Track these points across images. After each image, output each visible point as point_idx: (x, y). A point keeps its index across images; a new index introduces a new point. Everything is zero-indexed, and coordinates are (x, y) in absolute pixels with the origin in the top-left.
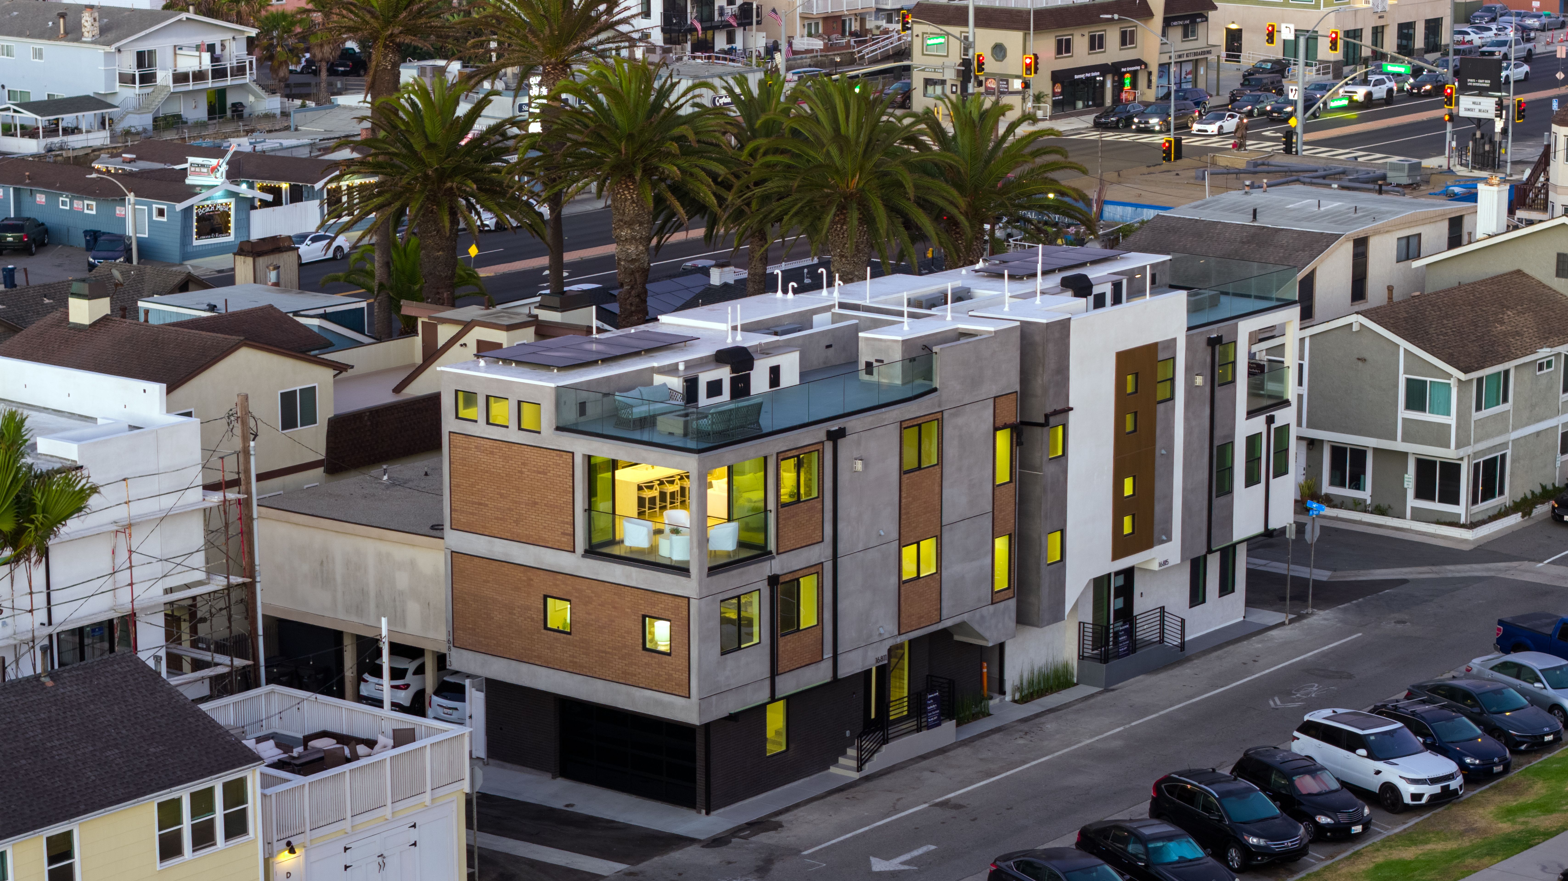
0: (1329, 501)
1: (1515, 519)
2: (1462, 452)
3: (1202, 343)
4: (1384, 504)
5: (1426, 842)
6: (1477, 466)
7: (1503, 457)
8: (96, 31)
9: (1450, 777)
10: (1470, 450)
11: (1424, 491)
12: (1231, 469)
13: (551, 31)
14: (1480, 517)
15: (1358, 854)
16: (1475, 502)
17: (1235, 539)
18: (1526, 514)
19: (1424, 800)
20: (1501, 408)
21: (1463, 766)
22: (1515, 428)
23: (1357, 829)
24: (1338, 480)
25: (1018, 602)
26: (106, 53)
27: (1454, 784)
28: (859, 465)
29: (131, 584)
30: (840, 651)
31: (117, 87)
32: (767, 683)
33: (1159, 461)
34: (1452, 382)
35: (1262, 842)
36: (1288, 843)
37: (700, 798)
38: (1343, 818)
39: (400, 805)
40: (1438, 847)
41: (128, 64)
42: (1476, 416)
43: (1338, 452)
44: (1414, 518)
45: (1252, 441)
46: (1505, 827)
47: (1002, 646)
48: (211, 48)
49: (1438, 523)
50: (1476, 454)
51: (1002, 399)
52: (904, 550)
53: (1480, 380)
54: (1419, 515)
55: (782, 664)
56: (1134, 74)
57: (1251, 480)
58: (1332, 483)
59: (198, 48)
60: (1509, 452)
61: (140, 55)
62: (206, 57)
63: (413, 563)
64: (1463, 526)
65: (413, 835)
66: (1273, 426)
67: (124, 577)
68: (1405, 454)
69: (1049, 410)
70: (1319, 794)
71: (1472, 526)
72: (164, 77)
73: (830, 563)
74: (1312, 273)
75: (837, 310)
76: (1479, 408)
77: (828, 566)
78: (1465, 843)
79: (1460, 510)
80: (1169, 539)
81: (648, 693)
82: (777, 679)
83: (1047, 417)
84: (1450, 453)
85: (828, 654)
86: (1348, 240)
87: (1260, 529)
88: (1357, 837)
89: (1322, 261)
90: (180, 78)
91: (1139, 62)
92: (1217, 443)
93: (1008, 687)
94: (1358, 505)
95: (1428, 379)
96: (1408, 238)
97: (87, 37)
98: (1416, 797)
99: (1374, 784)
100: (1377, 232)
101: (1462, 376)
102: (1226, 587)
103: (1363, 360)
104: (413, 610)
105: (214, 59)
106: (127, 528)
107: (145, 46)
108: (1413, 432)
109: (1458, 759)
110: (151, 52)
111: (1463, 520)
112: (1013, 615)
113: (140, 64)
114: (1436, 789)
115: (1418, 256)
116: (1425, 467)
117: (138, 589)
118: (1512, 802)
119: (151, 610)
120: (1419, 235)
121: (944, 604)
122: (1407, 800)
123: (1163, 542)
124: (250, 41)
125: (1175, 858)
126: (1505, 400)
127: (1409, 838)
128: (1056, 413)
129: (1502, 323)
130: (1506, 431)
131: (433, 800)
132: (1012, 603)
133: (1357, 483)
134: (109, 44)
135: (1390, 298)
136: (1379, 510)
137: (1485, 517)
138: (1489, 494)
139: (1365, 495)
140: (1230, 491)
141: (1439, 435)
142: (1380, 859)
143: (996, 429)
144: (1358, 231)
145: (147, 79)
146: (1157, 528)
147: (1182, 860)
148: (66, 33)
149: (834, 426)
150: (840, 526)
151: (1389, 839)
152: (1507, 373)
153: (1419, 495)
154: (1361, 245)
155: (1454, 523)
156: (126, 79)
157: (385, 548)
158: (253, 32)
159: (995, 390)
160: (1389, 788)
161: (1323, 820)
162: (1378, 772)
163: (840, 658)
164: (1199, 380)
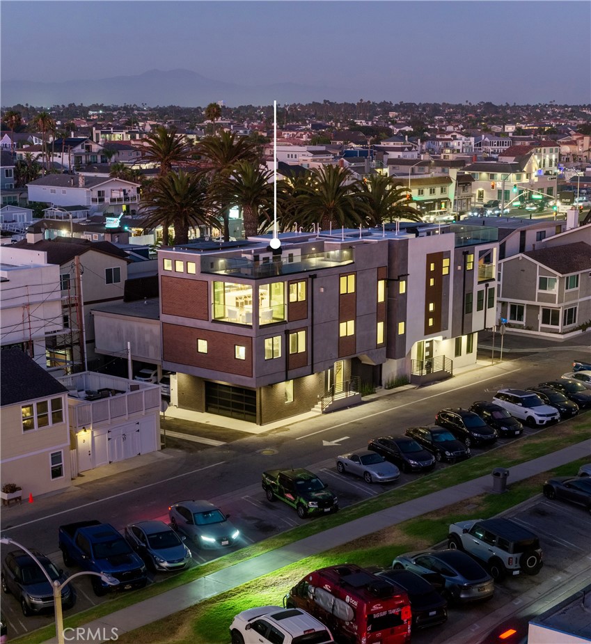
0: (509, 325)
1: (580, 332)
2: (560, 305)
3: (461, 254)
4: (530, 326)
5: (545, 437)
6: (566, 311)
7: (576, 308)
8: (84, 184)
9: (555, 414)
10: (563, 304)
11: (545, 321)
12: (472, 303)
13: (224, 156)
14: (566, 331)
15: (518, 442)
16: (565, 325)
17: (473, 331)
18: (584, 330)
19: (544, 423)
20: (575, 289)
21: (560, 411)
22: (580, 298)
23: (518, 432)
24: (513, 318)
25: (387, 349)
26: (87, 191)
27: (556, 417)
28: (322, 290)
29: (30, 329)
30: (314, 362)
31: (91, 203)
32: (285, 373)
33: (443, 298)
34: (557, 278)
35: (479, 435)
36: (489, 436)
37: (258, 419)
38: (512, 428)
39: (131, 415)
40: (549, 439)
41: (95, 195)
42: (566, 291)
43: (513, 307)
44: (541, 331)
45: (480, 293)
46: (577, 432)
47: (381, 365)
48: (124, 191)
49: (550, 332)
50: (566, 306)
51: (381, 269)
52: (341, 324)
53: (567, 278)
54: (543, 330)
55: (291, 366)
56: (446, 203)
57: (479, 308)
58: (511, 319)
59: (119, 190)
60: (578, 307)
61: (99, 192)
62: (122, 193)
63: (151, 331)
64: (560, 334)
65: (137, 427)
66: (488, 288)
67: (27, 326)
68: (539, 306)
69: (400, 275)
70: (503, 419)
71: (563, 333)
72: (107, 200)
73: (311, 327)
74: (505, 242)
75: (318, 237)
76: (567, 288)
77: (310, 328)
78: (560, 438)
79: (559, 327)
80: (447, 329)
81: (237, 376)
82: (289, 372)
83: (399, 277)
84: (556, 305)
85: (309, 363)
86: (518, 231)
87: (483, 328)
88: (518, 436)
89: (508, 238)
90: (113, 200)
91: (447, 199)
92: (466, 293)
93: (383, 383)
94: (520, 327)
95: (548, 277)
96: (541, 232)
97: (81, 185)
98: (541, 422)
99: (525, 417)
100: (529, 229)
101: (561, 275)
102: (469, 350)
103: (523, 271)
104: (152, 349)
105: (125, 194)
106: (27, 305)
107: (101, 189)
108: (542, 298)
109: (558, 408)
110: (103, 192)
111: (560, 331)
112: (385, 353)
113: (99, 195)
114: (549, 419)
115: (545, 238)
116: (546, 312)
117: (32, 331)
118: (579, 424)
119: (39, 339)
120: (545, 231)
121: (357, 347)
122: (538, 423)
123: (444, 330)
124: (138, 189)
125: (444, 440)
126: (577, 286)
127: (538, 436)
128: (402, 276)
129: (576, 258)
130: (577, 298)
131: (145, 414)
132: (385, 349)
133: (520, 319)
134: (88, 188)
135: (534, 249)
136: (528, 328)
137: (568, 330)
138: (570, 322)
139: (523, 323)
140: (471, 312)
141: (551, 298)
142: (526, 443)
143: (378, 280)
144: (523, 228)
145: (102, 200)
146: (442, 324)
147: (447, 441)
148: (74, 184)
149: (312, 273)
150: (314, 313)
151: (530, 437)
152: (578, 276)
153: (543, 323)
154: (523, 233)
155: (557, 333)
156: (94, 200)
157: (141, 325)
158: (139, 186)
159: (378, 265)
160: (531, 418)
161: (504, 429)
162: (526, 412)
163: (314, 365)
164: (459, 268)
